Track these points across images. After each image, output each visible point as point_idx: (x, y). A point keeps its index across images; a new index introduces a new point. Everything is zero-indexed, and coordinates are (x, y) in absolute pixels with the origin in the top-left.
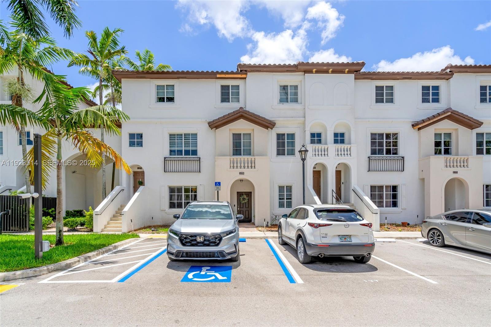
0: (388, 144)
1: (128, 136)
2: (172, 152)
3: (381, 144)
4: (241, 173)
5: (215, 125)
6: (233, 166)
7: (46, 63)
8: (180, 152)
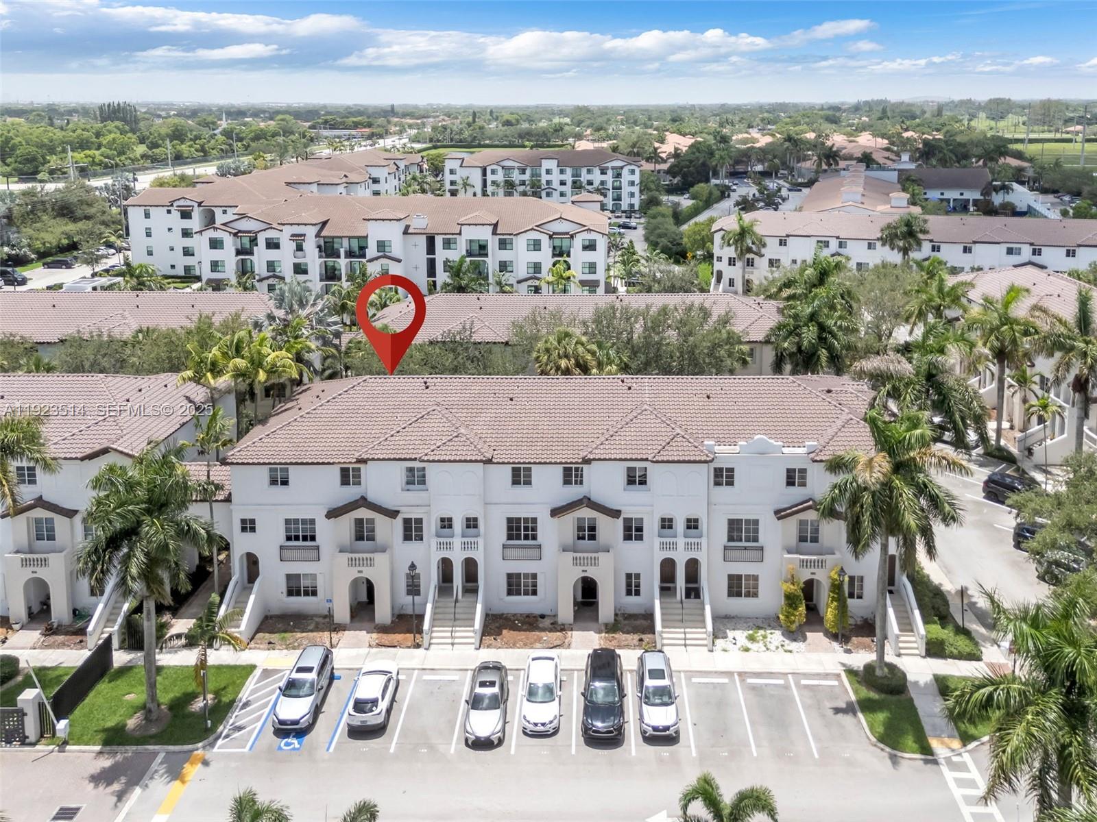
0: (526, 529)
1: (239, 522)
2: (289, 538)
3: (518, 529)
4: (359, 572)
5: (333, 514)
6: (352, 562)
7: (155, 429)
8: (297, 538)
